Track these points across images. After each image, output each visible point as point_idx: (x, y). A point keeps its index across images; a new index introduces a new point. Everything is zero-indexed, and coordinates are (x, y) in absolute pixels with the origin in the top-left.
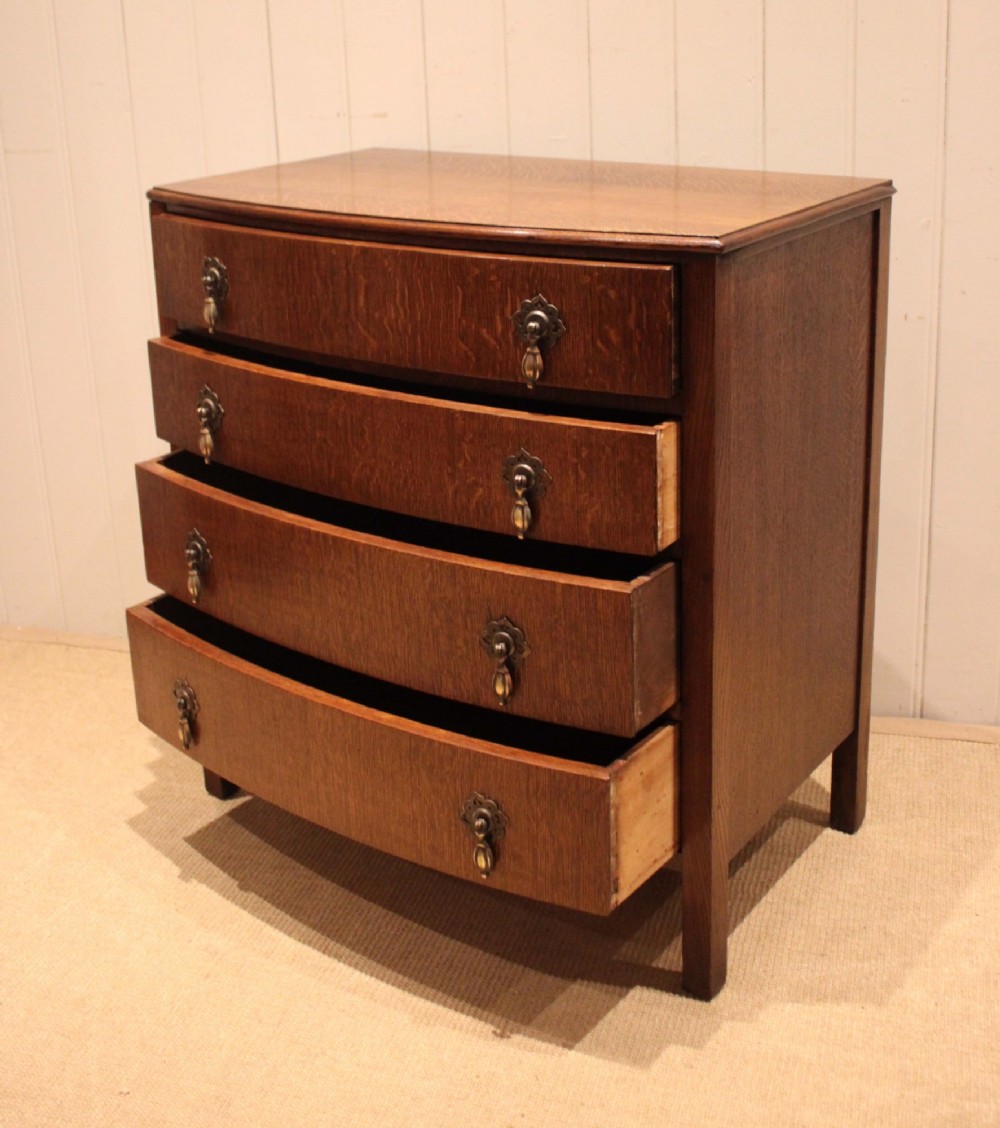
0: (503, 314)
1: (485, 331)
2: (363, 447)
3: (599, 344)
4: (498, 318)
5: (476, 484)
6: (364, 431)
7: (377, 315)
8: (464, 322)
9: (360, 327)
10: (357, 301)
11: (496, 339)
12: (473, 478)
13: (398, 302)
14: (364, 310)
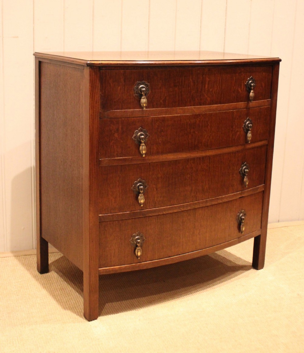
0: (244, 83)
1: (239, 89)
2: (207, 130)
3: (261, 87)
4: (243, 84)
5: (237, 131)
6: (208, 125)
7: (211, 90)
8: (235, 87)
9: (205, 95)
10: (205, 86)
11: (241, 91)
12: (237, 130)
13: (218, 85)
14: (207, 89)
